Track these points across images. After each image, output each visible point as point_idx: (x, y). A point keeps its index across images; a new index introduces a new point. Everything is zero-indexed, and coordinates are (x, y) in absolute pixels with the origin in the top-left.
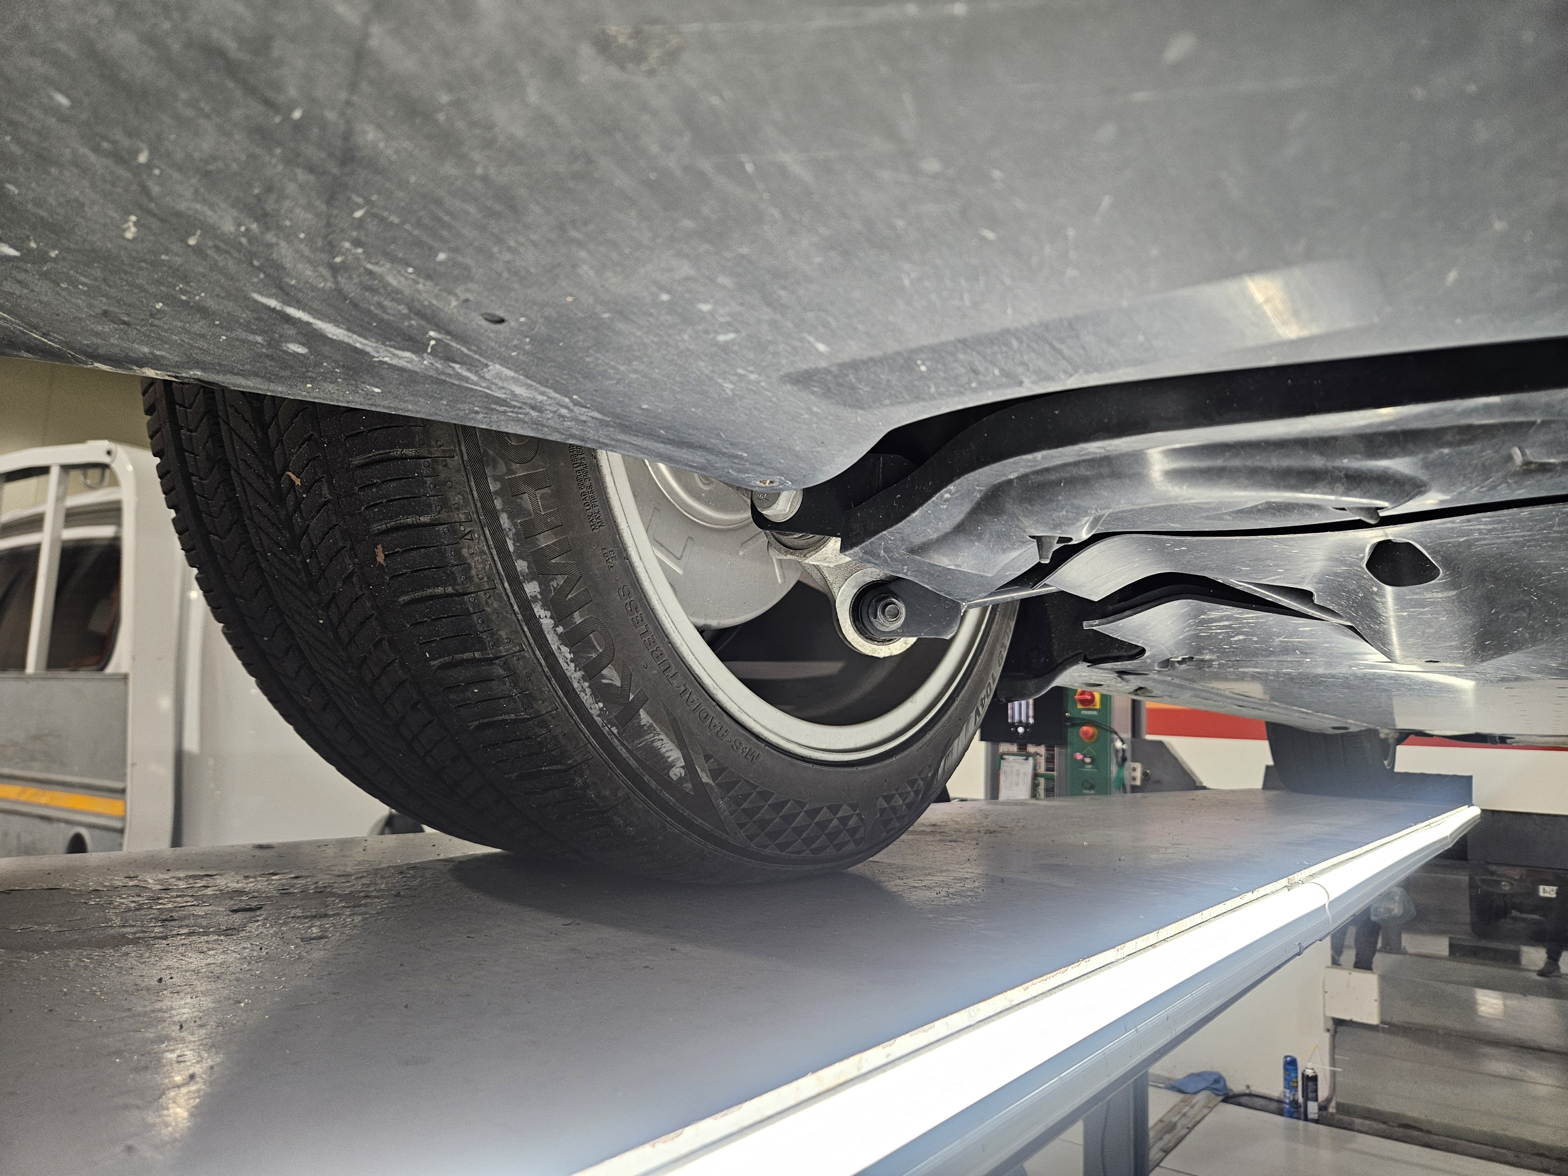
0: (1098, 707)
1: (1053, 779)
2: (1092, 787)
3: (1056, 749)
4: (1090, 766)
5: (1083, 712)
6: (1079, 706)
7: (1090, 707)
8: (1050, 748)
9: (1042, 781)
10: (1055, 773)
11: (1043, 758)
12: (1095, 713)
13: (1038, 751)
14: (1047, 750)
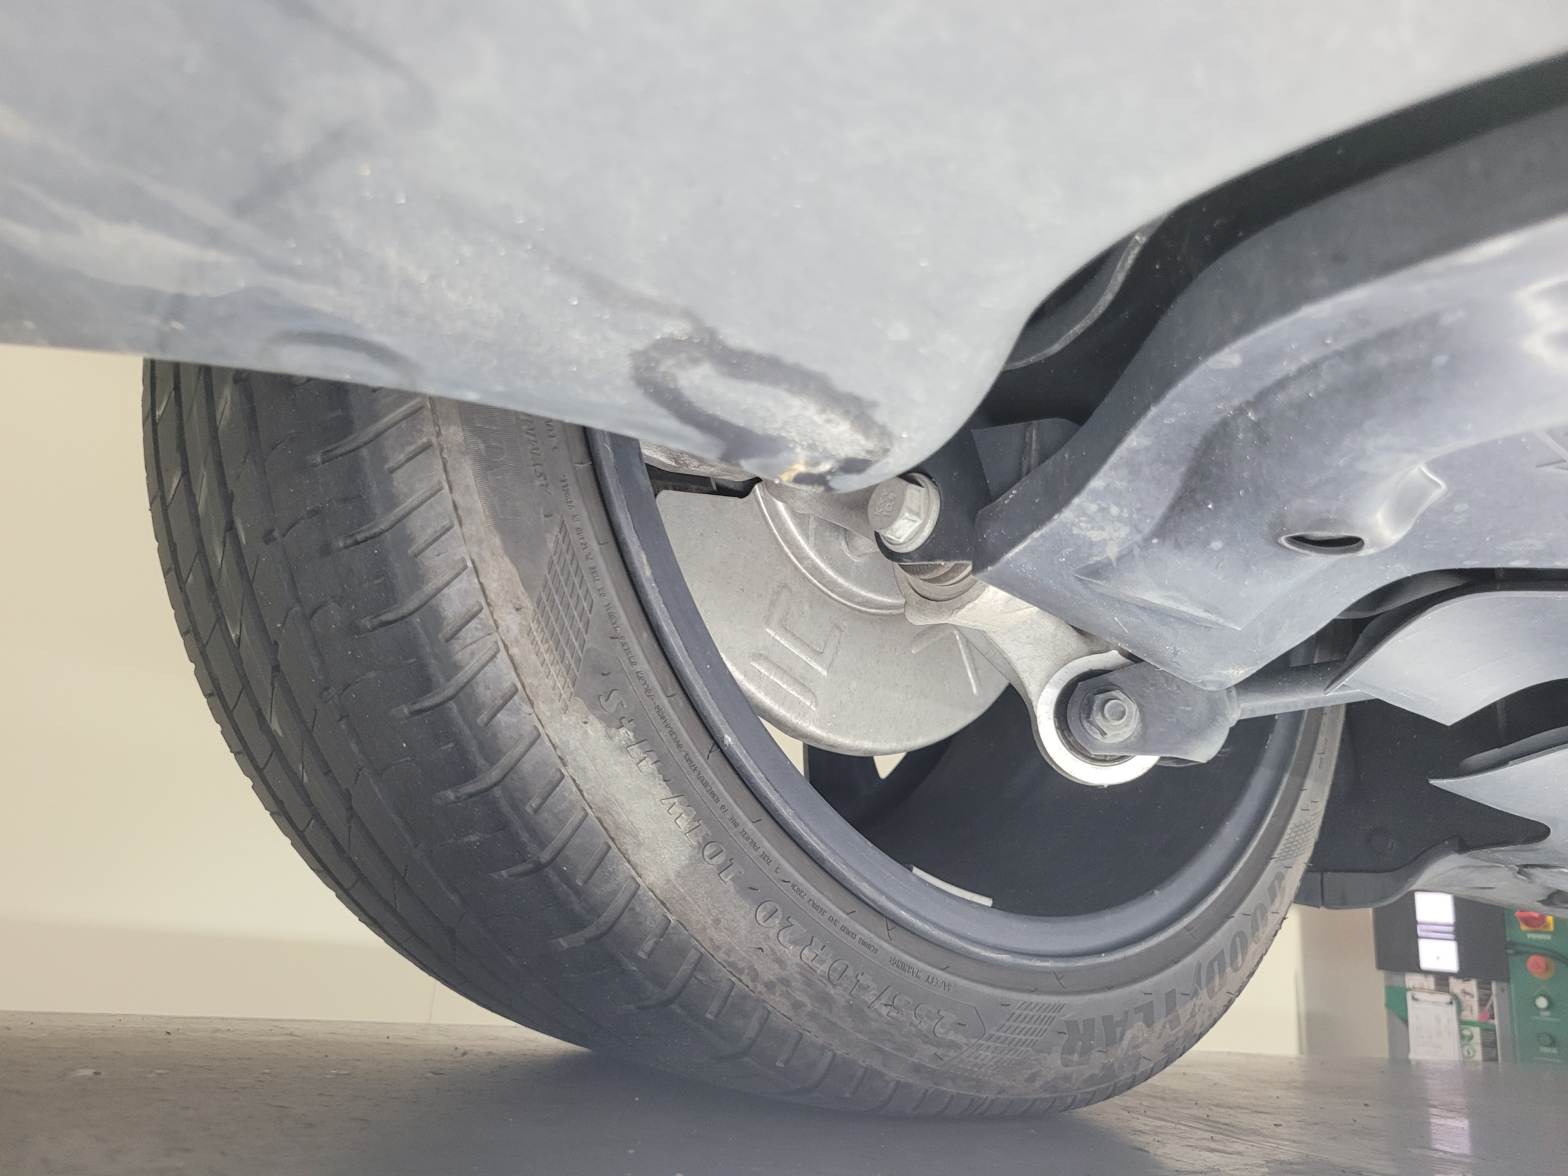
0: (1552, 928)
1: (1495, 1031)
2: (1553, 1044)
3: (1494, 986)
4: (1548, 1013)
5: (1529, 936)
6: (1524, 927)
7: (1541, 928)
8: (1484, 986)
9: (1476, 1031)
10: (1496, 1022)
11: (1476, 999)
12: (1549, 937)
13: (1467, 990)
14: (1480, 987)
